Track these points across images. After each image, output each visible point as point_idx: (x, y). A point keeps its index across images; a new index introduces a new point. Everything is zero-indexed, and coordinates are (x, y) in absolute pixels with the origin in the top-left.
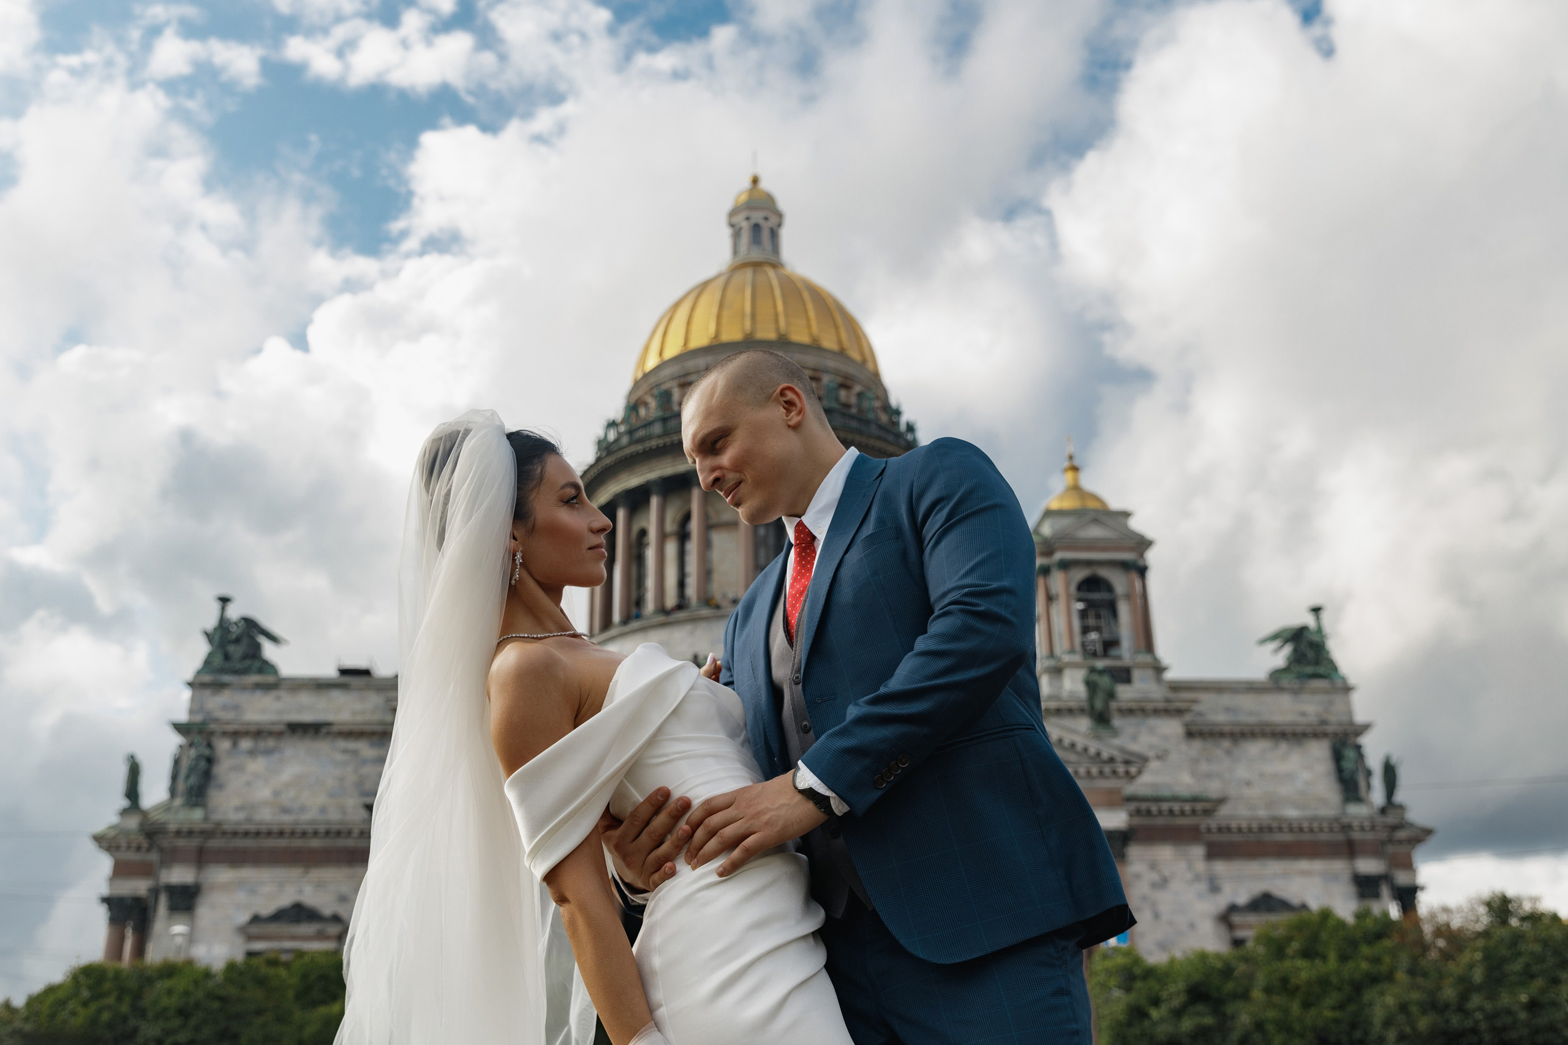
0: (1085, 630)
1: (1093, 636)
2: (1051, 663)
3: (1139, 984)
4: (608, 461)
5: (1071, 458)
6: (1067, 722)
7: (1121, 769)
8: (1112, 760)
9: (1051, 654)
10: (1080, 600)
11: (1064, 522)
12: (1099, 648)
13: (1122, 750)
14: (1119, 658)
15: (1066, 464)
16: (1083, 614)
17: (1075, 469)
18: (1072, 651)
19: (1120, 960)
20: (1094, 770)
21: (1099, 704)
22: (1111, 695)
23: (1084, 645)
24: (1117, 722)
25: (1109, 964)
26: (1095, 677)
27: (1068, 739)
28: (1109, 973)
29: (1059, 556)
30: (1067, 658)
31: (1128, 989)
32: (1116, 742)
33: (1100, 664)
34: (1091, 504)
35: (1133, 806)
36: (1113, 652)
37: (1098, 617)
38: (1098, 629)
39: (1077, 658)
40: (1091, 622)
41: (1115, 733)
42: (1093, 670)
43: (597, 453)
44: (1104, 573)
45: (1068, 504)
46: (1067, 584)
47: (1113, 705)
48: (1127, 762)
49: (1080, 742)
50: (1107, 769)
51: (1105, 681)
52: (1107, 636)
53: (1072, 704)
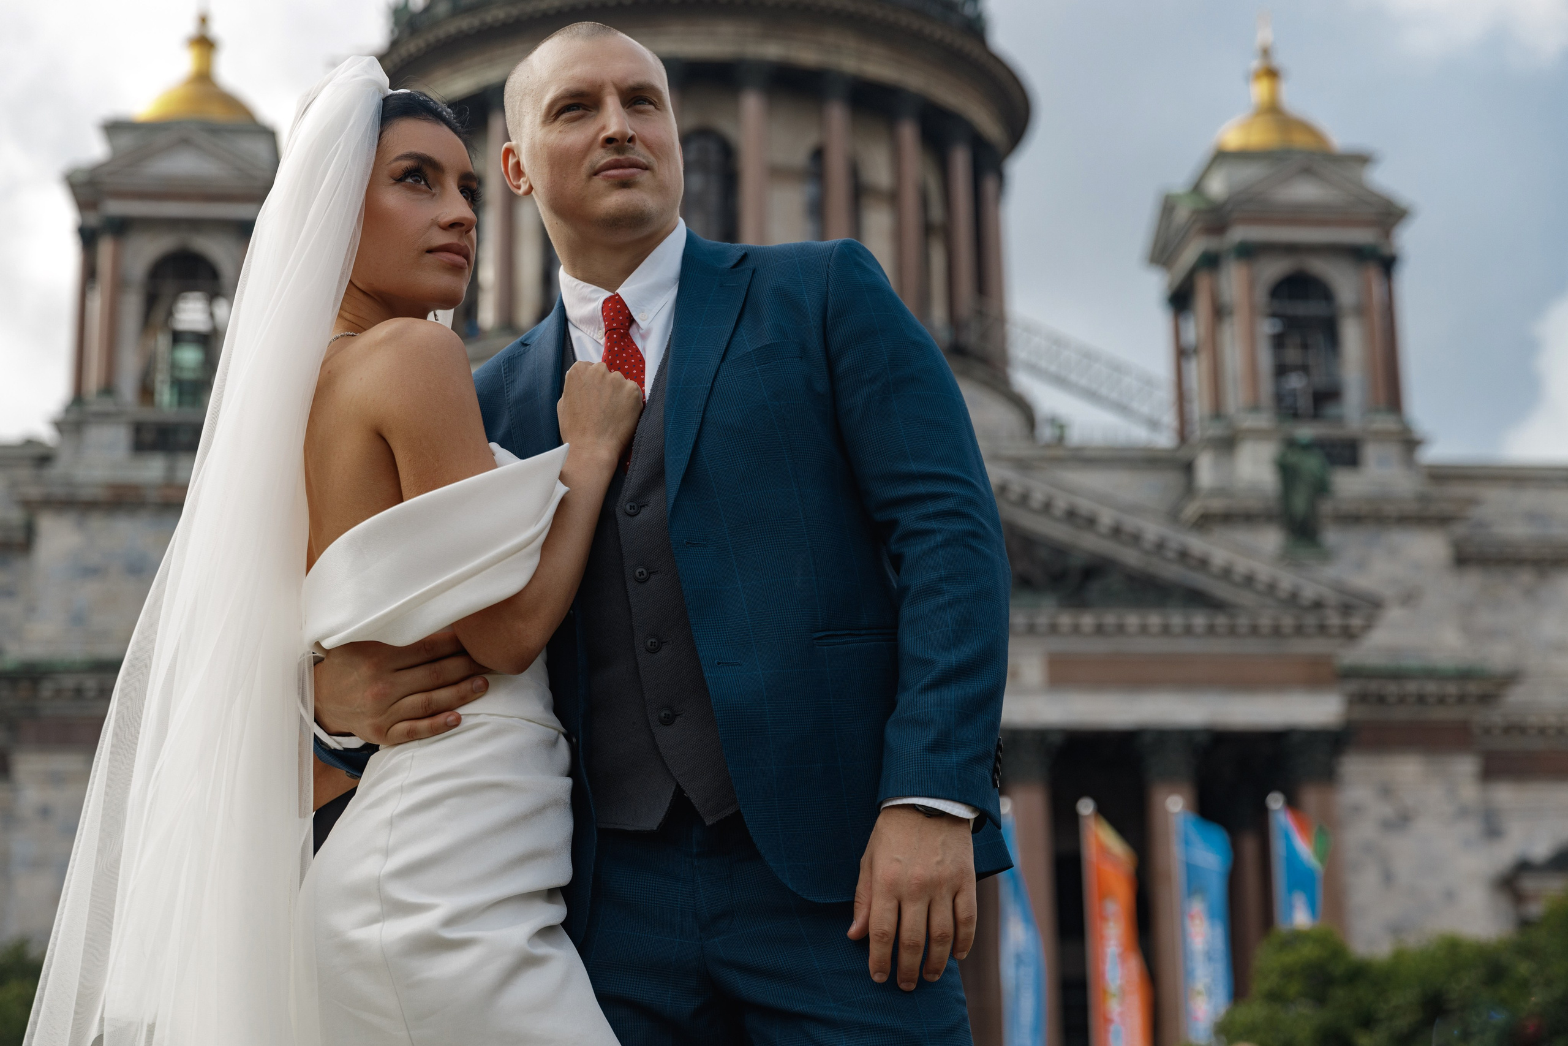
0: (1281, 370)
1: (1295, 382)
2: (1216, 430)
3: (1339, 994)
4: (412, 47)
5: (1266, 52)
6: (1242, 536)
7: (1334, 620)
8: (1318, 605)
9: (1217, 413)
10: (1274, 315)
11: (1248, 174)
12: (1304, 403)
13: (1340, 588)
14: (1339, 420)
15: (1255, 64)
16: (1278, 342)
17: (1272, 73)
18: (1255, 407)
19: (1308, 952)
20: (1288, 622)
21: (1300, 503)
22: (1321, 488)
23: (1279, 398)
24: (1331, 536)
25: (1289, 958)
26: (1294, 458)
27: (1242, 565)
28: (1288, 974)
29: (1239, 234)
30: (1249, 422)
31: (1320, 1000)
32: (1331, 572)
33: (1306, 432)
34: (1300, 140)
35: (1353, 686)
36: (1331, 410)
37: (1305, 346)
38: (1304, 369)
39: (1263, 421)
40: (1292, 355)
41: (1326, 556)
42: (1291, 444)
43: (392, 32)
44: (1321, 267)
45: (1259, 137)
46: (1252, 285)
47: (1326, 507)
48: (1346, 609)
49: (1264, 571)
50: (1310, 620)
51: (1311, 463)
52: (1319, 380)
53: (1253, 504)
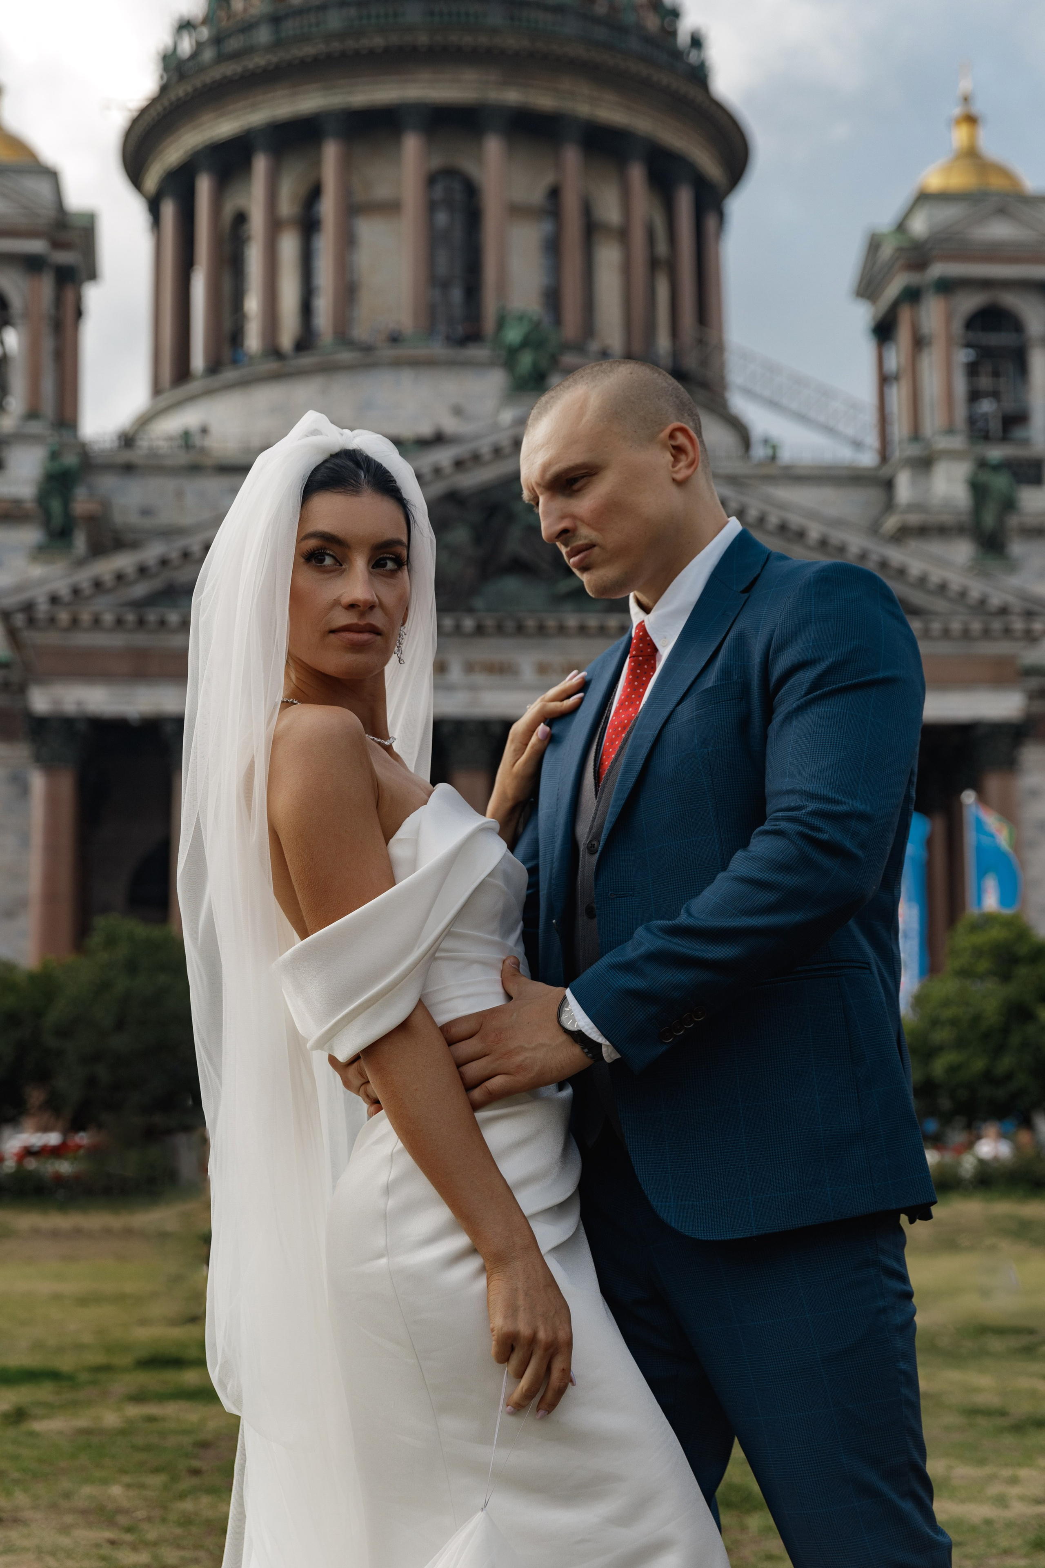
0: (974, 396)
1: (986, 406)
2: (913, 450)
3: (1023, 971)
4: (181, 91)
5: (966, 99)
6: (936, 547)
7: (1018, 625)
8: (1004, 611)
9: (916, 435)
10: (968, 345)
11: (948, 214)
12: (995, 426)
13: (1024, 596)
14: (1026, 442)
15: (957, 111)
16: (972, 370)
17: (971, 120)
18: (950, 431)
19: (996, 934)
20: (976, 626)
21: (989, 519)
22: (1009, 505)
23: (972, 421)
24: (1017, 548)
25: (980, 939)
26: (986, 477)
27: (936, 575)
28: (978, 952)
29: (938, 270)
30: (943, 443)
31: (1006, 977)
32: (1014, 581)
33: (996, 453)
34: (996, 183)
35: (1034, 683)
36: (1018, 433)
37: (996, 374)
38: (995, 395)
39: (958, 442)
40: (985, 382)
41: (1012, 566)
42: (982, 464)
43: (162, 77)
44: (1011, 300)
45: (959, 180)
46: (949, 318)
47: (1013, 521)
48: (1029, 614)
49: (956, 581)
50: (996, 625)
51: (1000, 482)
52: (1009, 405)
53: (947, 518)
